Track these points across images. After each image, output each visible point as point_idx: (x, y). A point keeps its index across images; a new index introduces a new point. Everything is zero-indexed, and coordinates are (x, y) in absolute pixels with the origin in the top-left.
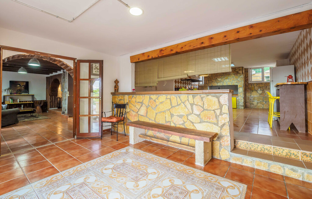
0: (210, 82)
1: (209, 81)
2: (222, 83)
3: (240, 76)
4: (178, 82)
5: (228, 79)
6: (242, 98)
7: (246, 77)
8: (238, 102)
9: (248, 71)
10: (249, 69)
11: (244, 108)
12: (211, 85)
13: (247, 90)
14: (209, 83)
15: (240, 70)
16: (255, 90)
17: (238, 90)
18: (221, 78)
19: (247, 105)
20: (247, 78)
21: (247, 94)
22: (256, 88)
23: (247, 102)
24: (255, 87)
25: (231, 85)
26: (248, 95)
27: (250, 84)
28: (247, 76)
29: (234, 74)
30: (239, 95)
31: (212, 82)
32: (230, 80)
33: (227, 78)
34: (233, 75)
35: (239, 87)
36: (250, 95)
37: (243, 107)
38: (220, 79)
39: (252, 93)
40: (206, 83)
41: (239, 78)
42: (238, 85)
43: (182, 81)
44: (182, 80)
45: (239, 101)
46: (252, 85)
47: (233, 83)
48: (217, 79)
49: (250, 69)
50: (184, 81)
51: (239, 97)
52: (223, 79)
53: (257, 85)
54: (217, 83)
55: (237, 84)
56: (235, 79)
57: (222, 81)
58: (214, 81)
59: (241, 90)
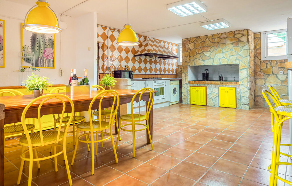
0: (192, 58)
1: (190, 56)
2: (212, 60)
3: (243, 47)
4: (125, 59)
5: (223, 53)
6: (247, 90)
7: (257, 49)
8: (238, 97)
9: (260, 38)
10: (262, 34)
11: (249, 109)
12: (194, 65)
13: (259, 73)
14: (190, 60)
15: (243, 35)
16: (273, 74)
17: (240, 74)
18: (210, 51)
19: (257, 101)
20: (258, 51)
21: (257, 80)
22: (275, 69)
23: (258, 96)
24: (272, 67)
25: (227, 64)
26: (259, 82)
27: (264, 61)
28: (258, 47)
29: (232, 44)
30: (241, 83)
31: (196, 59)
32: (226, 55)
33: (220, 52)
34: (231, 46)
35: (240, 68)
36: (264, 82)
37: (247, 107)
38: (207, 54)
39: (268, 79)
40: (186, 62)
41: (240, 51)
42: (240, 65)
43: (137, 58)
44: (135, 56)
45: (241, 95)
46: (267, 64)
47: (230, 61)
48: (202, 52)
49: (265, 33)
50: (143, 58)
51: (241, 87)
52: (214, 53)
53: (277, 63)
54: (204, 61)
55: (237, 62)
56: (234, 53)
57: (211, 56)
58: (198, 56)
59: (244, 74)
